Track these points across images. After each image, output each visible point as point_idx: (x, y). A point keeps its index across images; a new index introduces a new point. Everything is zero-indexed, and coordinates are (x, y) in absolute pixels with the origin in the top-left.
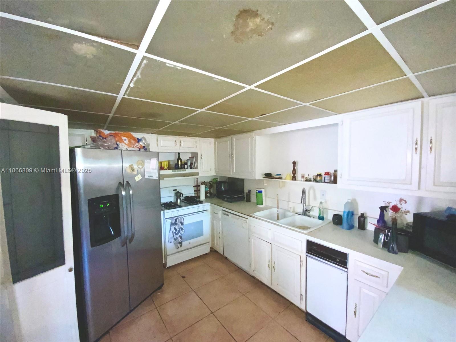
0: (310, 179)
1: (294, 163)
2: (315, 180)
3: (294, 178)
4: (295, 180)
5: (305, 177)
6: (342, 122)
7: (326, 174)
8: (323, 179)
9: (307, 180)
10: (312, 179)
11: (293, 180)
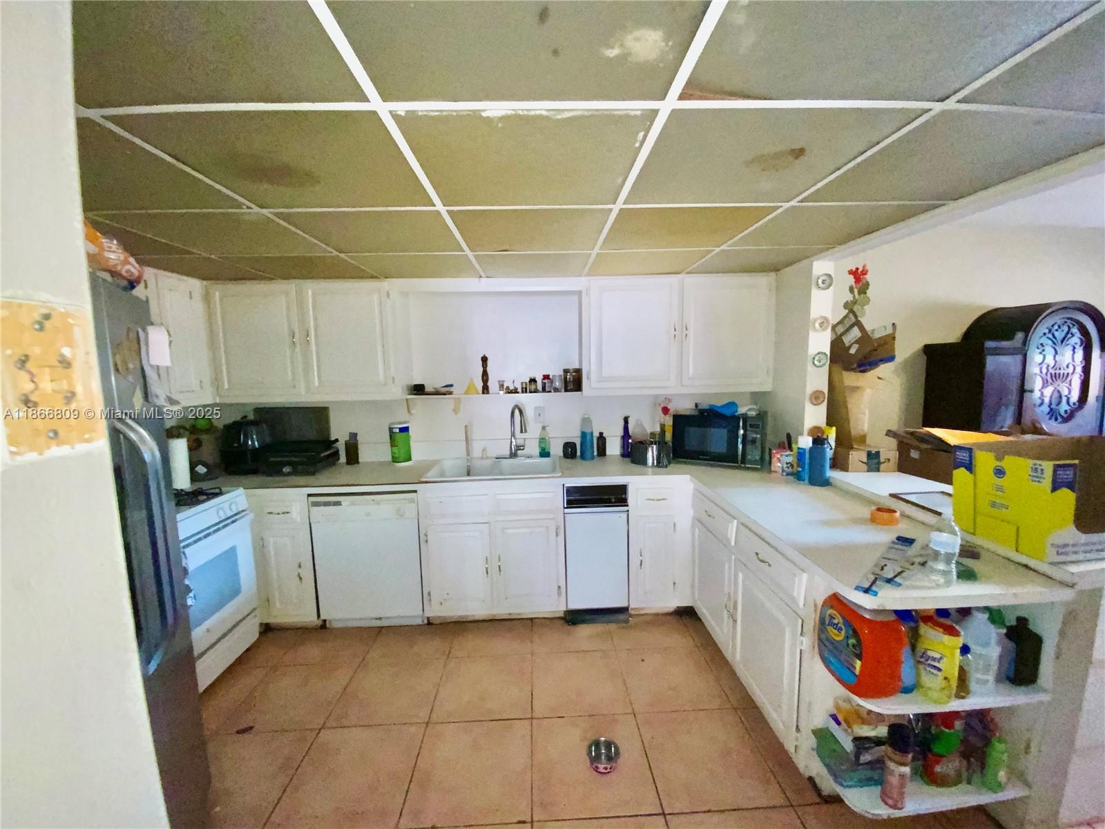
0: (517, 389)
1: (485, 360)
2: (524, 390)
3: (486, 389)
4: (488, 393)
5: (505, 387)
6: (588, 290)
7: (546, 377)
8: (540, 387)
9: (511, 392)
10: (520, 390)
11: (483, 393)
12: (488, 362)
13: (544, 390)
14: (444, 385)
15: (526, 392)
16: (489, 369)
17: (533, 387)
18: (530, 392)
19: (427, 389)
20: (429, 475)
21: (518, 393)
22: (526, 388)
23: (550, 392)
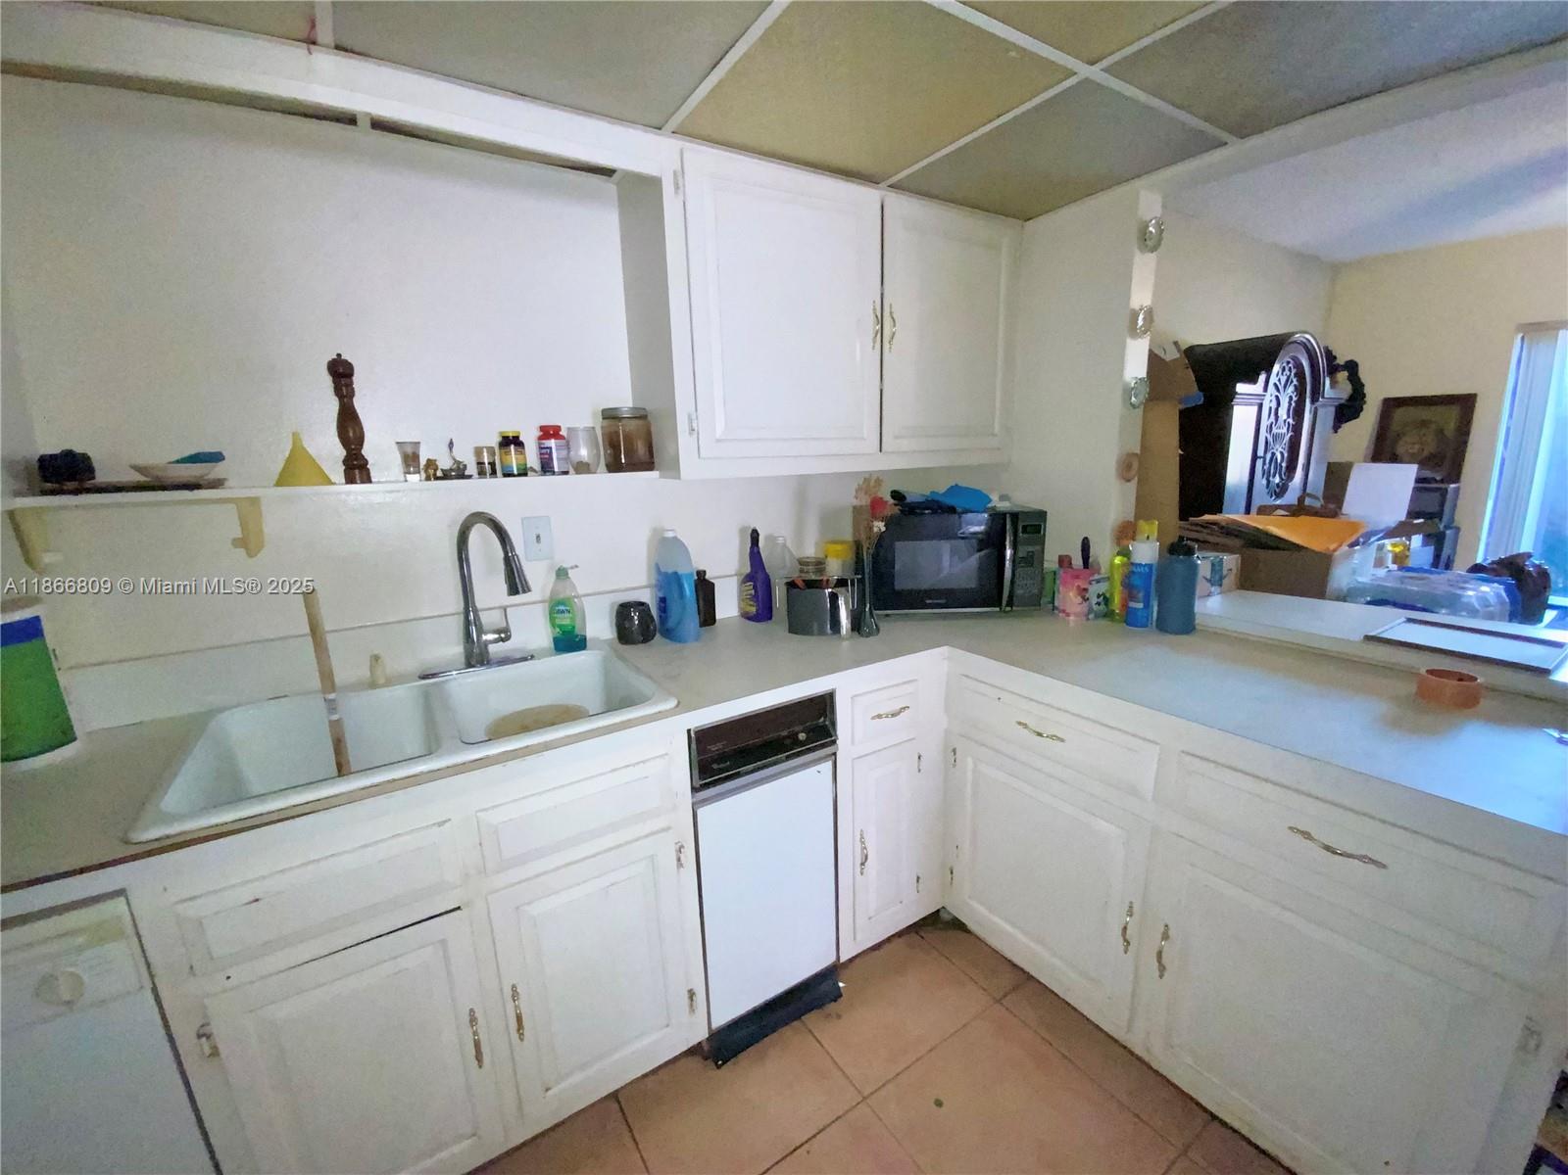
0: (463, 467)
1: (345, 372)
2: (487, 468)
3: (357, 468)
4: (368, 481)
5: (423, 462)
6: (679, 176)
7: (549, 432)
8: (532, 459)
9: (446, 476)
10: (472, 469)
11: (350, 480)
12: (358, 381)
13: (546, 468)
14: (187, 454)
15: (494, 473)
16: (359, 404)
17: (513, 459)
18: (508, 475)
19: (102, 477)
20: (174, 798)
21: (470, 477)
22: (492, 464)
23: (566, 473)
